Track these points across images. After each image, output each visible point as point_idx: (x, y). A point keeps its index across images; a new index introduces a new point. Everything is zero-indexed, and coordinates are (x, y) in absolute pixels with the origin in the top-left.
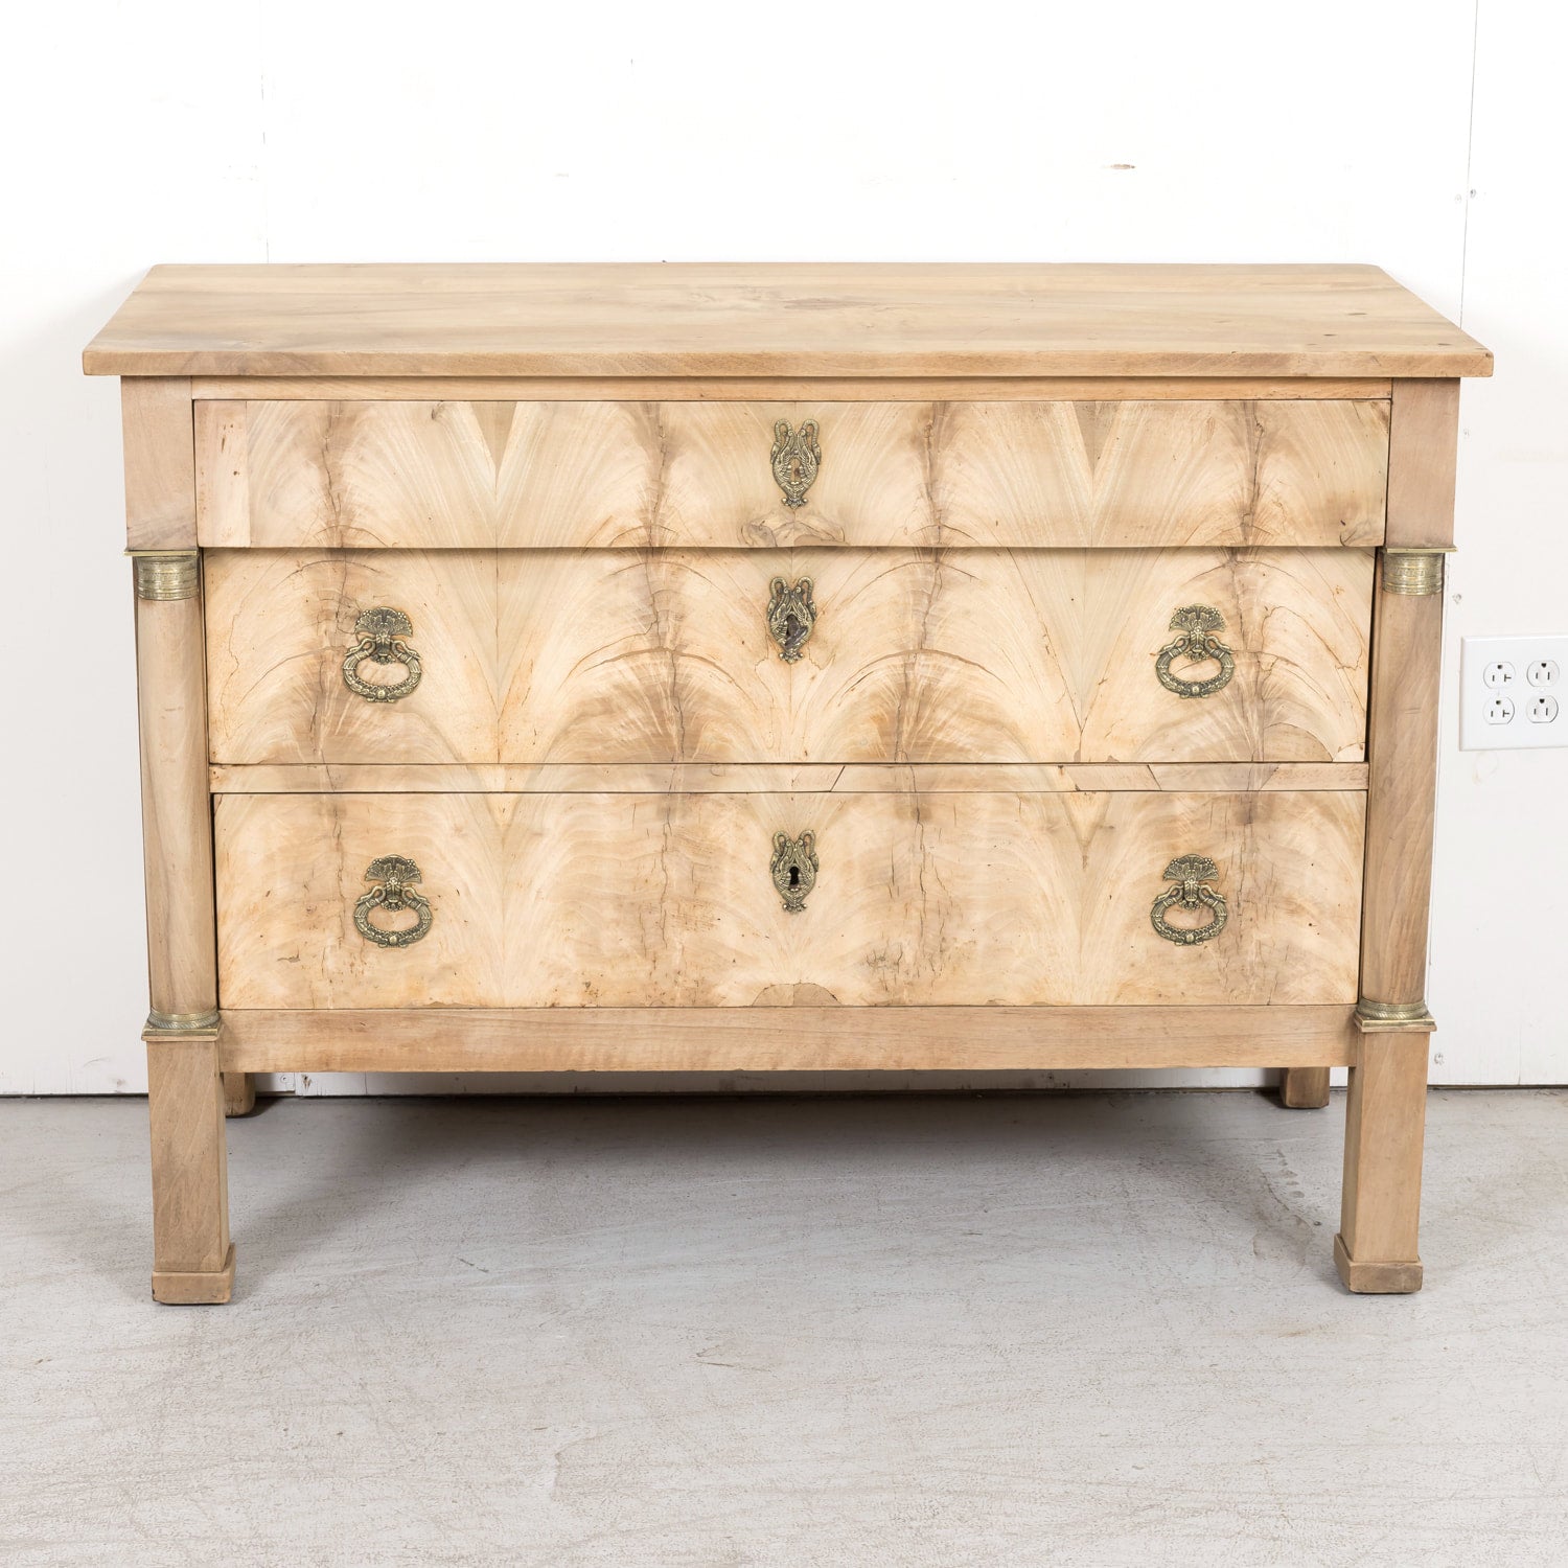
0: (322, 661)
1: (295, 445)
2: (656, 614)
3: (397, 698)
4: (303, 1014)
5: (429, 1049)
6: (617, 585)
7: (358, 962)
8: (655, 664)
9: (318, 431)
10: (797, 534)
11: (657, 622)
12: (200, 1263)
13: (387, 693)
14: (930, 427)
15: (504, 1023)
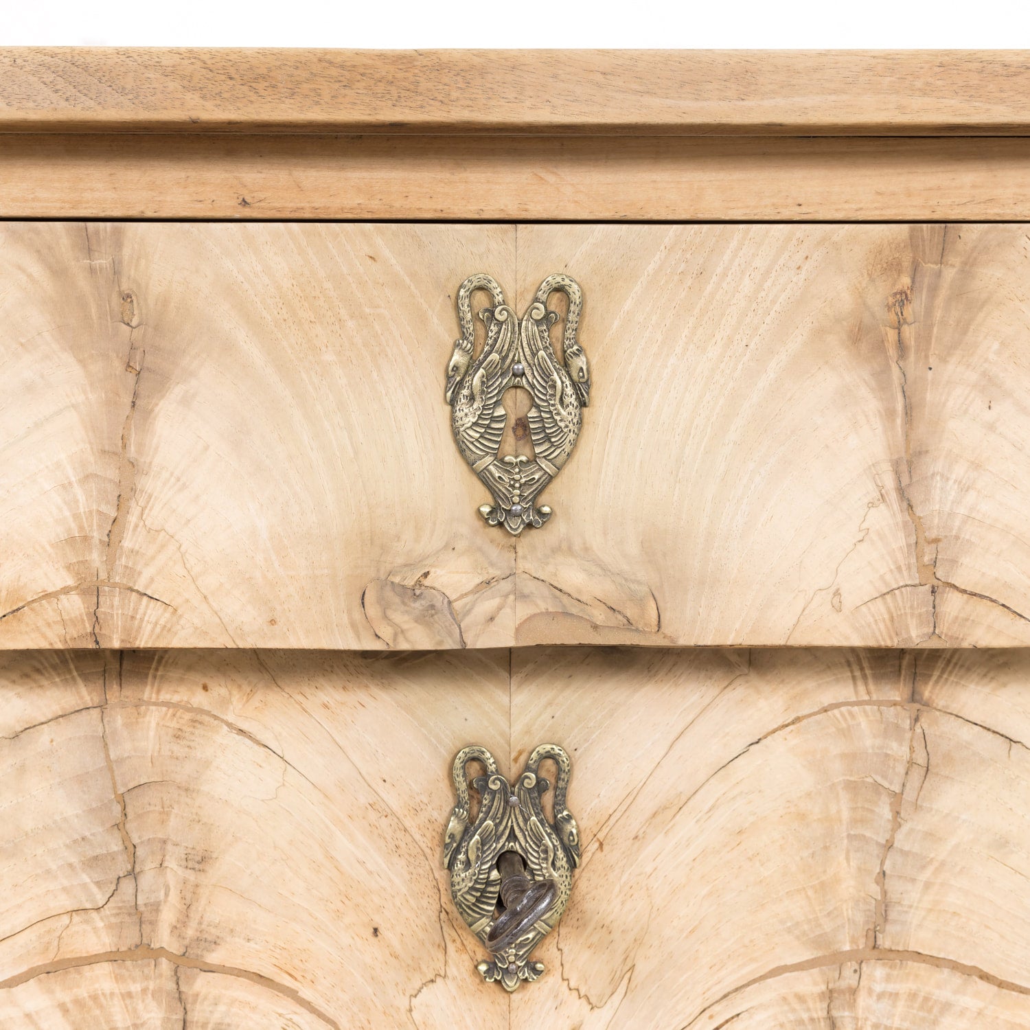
2: (131, 850)
6: (22, 769)
8: (129, 995)
10: (524, 611)
11: (133, 874)
14: (903, 298)
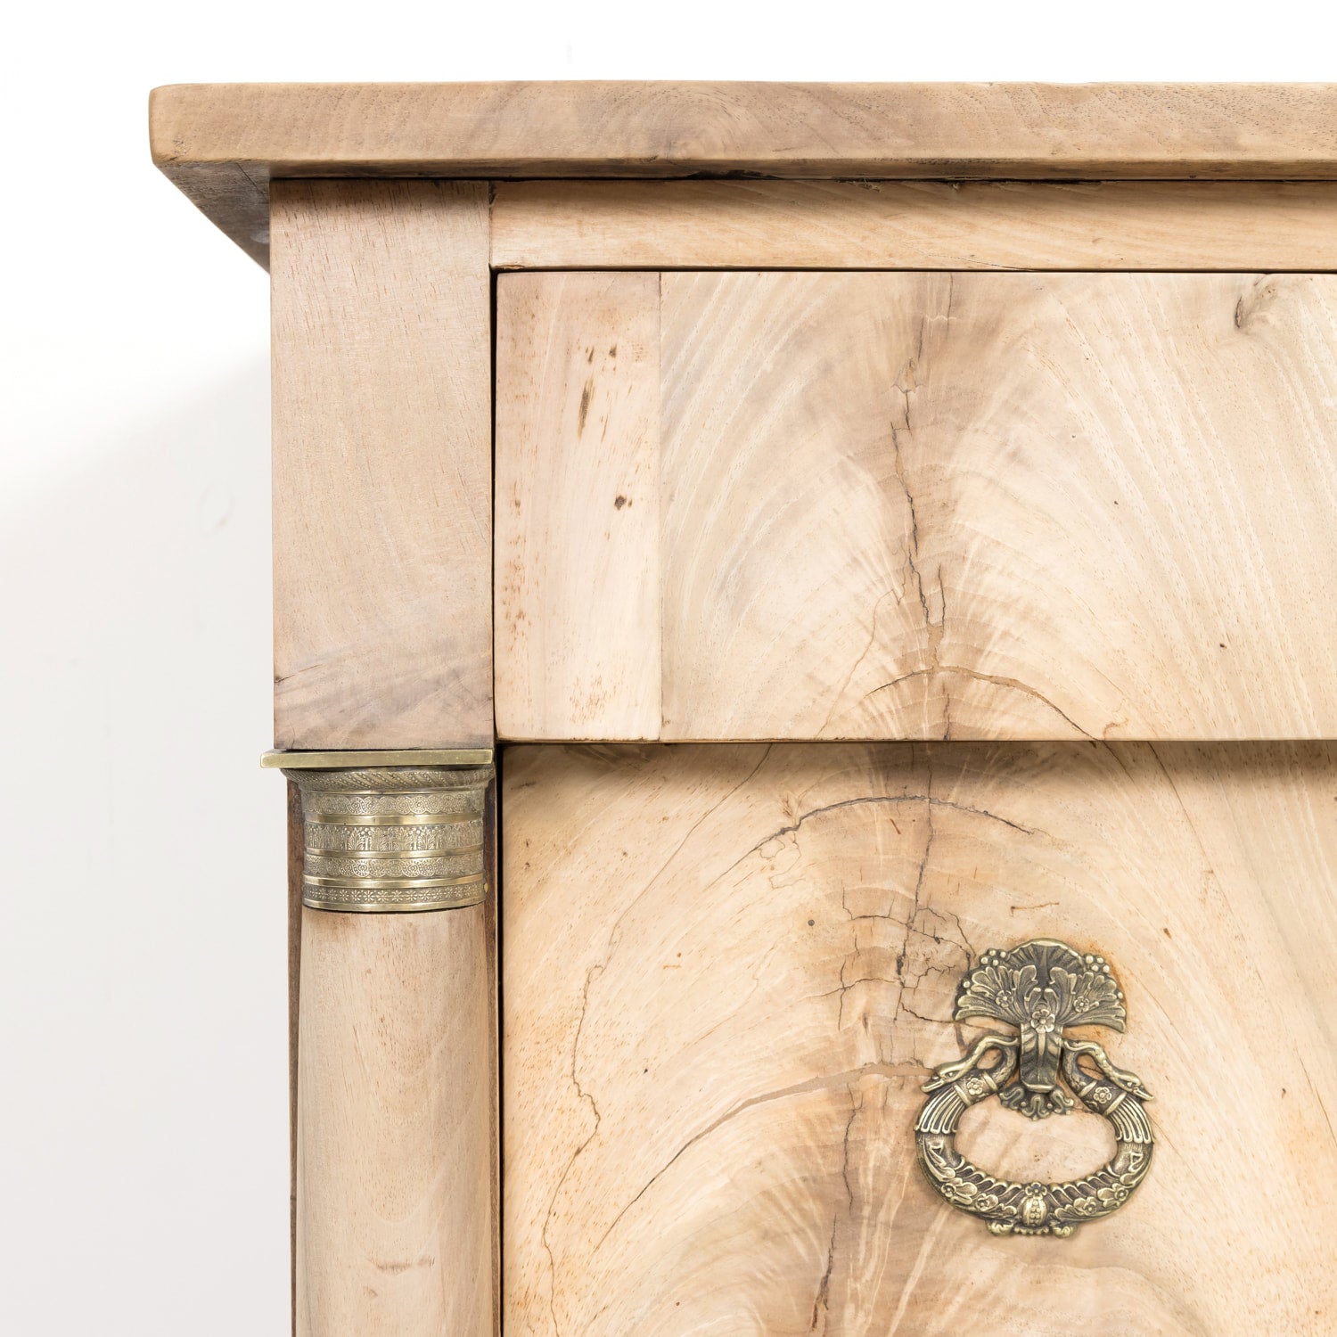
0: (853, 1108)
1: (810, 411)
3: (1077, 1221)
9: (883, 366)
13: (1051, 1207)
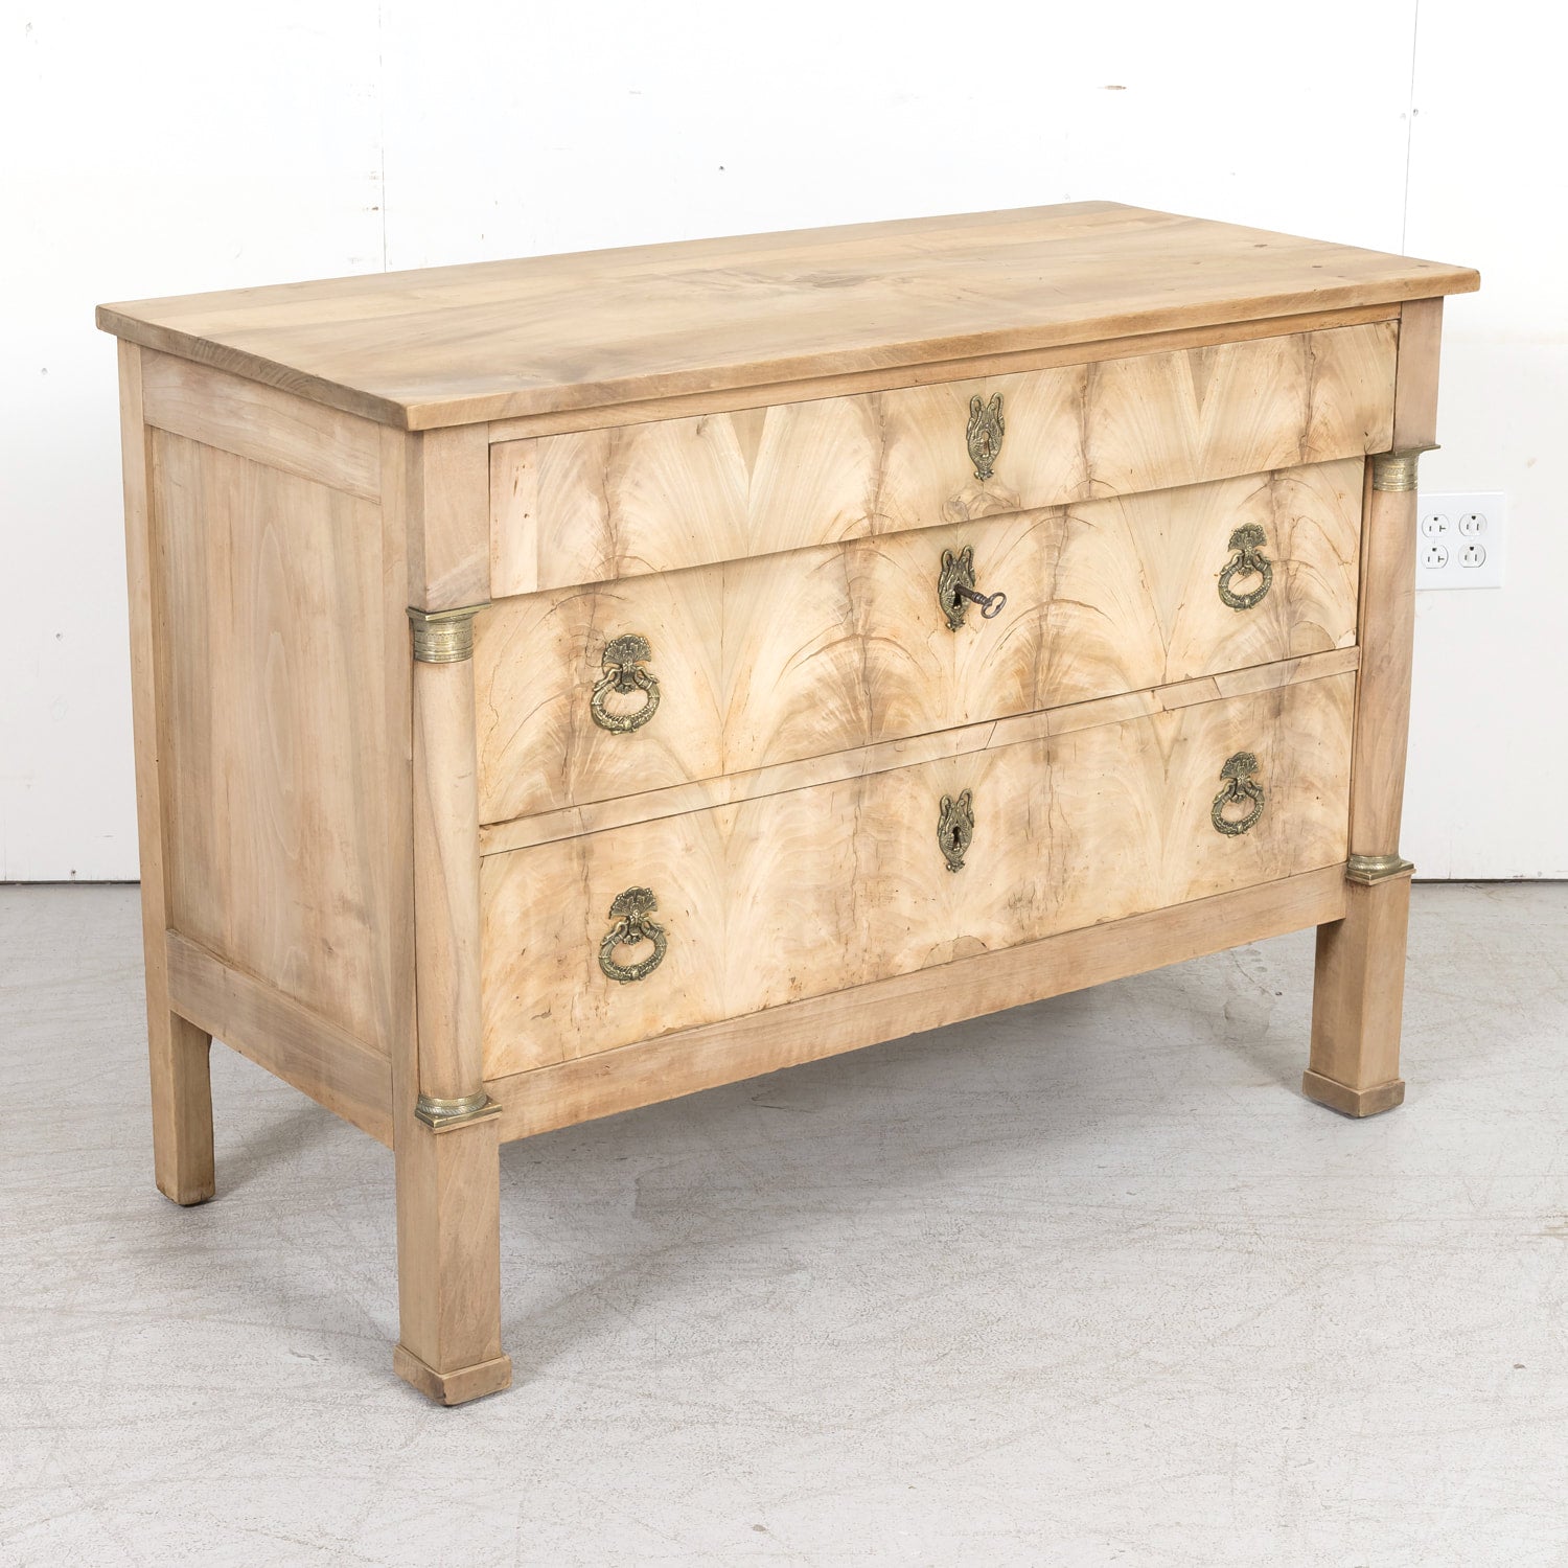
0: (573, 700)
1: (579, 478)
2: (851, 601)
3: (637, 726)
4: (555, 1069)
5: (664, 1078)
6: (821, 579)
7: (603, 1004)
8: (850, 652)
9: (600, 460)
10: (984, 505)
11: (852, 610)
12: (482, 1353)
13: (631, 723)
14: (1085, 387)
15: (728, 1036)
